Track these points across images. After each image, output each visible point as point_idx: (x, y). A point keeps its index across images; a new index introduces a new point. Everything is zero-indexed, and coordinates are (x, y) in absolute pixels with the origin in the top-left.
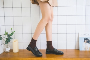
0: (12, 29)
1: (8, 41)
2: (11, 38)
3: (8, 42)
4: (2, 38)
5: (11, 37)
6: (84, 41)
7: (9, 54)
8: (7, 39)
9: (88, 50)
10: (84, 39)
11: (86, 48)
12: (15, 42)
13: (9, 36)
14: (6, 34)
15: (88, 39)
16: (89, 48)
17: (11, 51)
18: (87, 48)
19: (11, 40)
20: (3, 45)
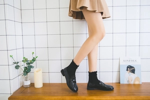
0: (33, 53)
1: (27, 71)
2: (31, 67)
3: (27, 73)
4: (19, 66)
5: (31, 65)
6: (127, 70)
7: (29, 90)
8: (26, 67)
9: (132, 83)
10: (128, 67)
11: (130, 81)
12: (37, 72)
13: (29, 64)
14: (25, 60)
15: (133, 67)
16: (133, 80)
17: (32, 85)
18: (132, 81)
19: (31, 69)
20: (20, 77)
